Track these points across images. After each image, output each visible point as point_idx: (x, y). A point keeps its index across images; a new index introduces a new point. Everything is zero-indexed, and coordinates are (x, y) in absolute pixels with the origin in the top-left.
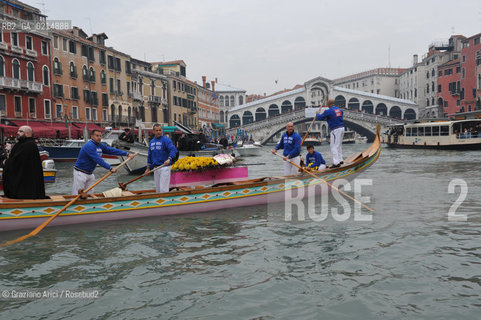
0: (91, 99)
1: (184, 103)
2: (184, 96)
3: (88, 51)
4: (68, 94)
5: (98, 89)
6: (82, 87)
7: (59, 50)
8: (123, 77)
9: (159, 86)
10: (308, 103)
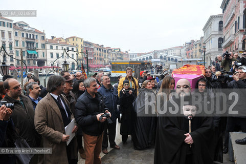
0: (101, 59)
1: (120, 58)
2: (120, 57)
3: (100, 49)
4: (97, 58)
5: (102, 57)
6: (99, 57)
7: (95, 50)
8: (107, 54)
9: (114, 55)
10: (153, 57)
